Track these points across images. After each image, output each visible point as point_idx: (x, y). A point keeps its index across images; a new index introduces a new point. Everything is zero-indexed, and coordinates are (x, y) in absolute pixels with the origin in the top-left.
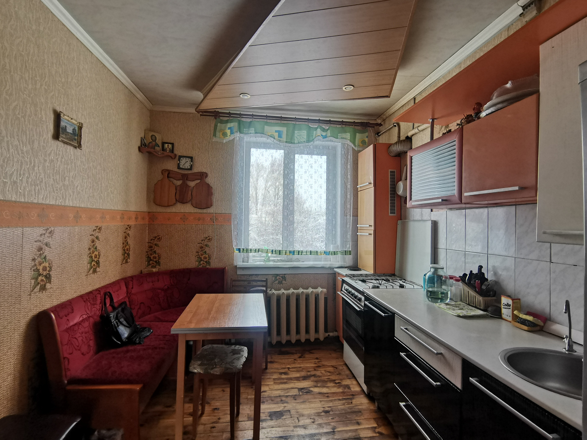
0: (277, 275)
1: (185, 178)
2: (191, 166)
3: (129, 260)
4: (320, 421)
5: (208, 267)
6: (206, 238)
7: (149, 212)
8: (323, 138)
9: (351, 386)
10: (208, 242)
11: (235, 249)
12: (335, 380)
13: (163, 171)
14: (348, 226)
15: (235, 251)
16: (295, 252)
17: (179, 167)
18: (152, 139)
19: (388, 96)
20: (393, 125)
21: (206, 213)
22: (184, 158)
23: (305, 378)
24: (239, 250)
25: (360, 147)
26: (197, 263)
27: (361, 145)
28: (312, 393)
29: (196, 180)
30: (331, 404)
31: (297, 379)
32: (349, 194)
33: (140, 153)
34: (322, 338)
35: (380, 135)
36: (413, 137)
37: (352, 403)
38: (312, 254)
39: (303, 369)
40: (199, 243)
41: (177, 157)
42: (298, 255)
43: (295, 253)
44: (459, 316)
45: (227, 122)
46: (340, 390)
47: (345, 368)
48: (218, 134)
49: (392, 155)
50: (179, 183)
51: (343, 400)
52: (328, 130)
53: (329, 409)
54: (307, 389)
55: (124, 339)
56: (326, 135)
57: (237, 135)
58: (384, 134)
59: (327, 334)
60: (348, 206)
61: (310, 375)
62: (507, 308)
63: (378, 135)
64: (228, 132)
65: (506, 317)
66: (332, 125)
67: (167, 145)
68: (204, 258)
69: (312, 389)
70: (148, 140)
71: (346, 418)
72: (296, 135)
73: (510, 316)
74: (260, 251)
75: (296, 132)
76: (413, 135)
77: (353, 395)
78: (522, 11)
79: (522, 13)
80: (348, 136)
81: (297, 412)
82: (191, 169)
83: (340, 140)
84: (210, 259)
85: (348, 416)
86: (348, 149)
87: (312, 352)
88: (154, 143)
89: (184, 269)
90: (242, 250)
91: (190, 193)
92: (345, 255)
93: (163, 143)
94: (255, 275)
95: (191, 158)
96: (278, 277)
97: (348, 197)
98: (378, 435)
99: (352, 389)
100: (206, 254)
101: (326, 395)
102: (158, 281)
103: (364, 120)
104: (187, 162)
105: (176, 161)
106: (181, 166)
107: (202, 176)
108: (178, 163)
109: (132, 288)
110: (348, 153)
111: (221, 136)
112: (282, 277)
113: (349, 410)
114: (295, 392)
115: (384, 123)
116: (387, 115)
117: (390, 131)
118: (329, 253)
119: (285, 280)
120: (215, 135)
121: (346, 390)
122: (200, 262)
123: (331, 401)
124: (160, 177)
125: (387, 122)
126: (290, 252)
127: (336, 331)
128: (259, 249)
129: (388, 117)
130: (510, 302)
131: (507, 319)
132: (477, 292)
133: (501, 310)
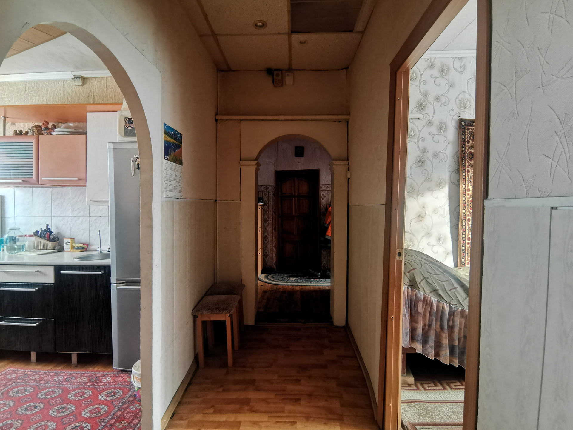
44: (40, 254)
62: (68, 244)
65: (67, 249)
73: (69, 248)
78: (73, 78)
130: (69, 240)
131: (68, 251)
132: (47, 240)
133: (64, 247)
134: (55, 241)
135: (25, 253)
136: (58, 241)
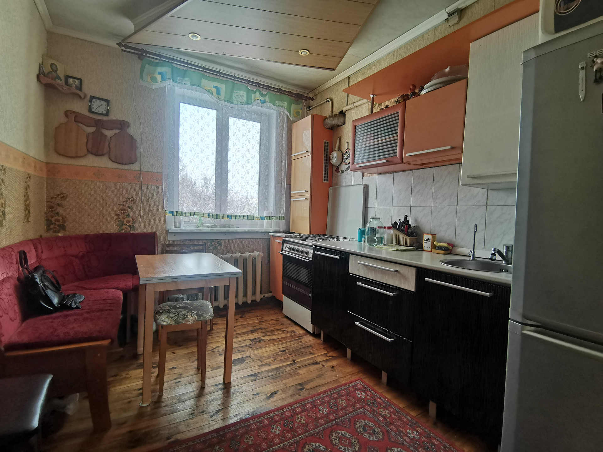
0: (213, 240)
1: (98, 124)
2: (108, 111)
3: (30, 219)
4: (279, 358)
5: (132, 232)
6: (129, 199)
7: (47, 163)
8: (262, 103)
9: (296, 331)
10: (132, 203)
11: (167, 212)
12: (280, 329)
13: (67, 114)
14: (282, 192)
15: (168, 214)
16: (232, 216)
17: (90, 111)
18: (52, 69)
19: (333, 69)
20: (326, 100)
21: (129, 170)
22: (98, 100)
23: (253, 332)
24: (172, 213)
25: (295, 118)
26: (118, 228)
27: (296, 115)
28: (264, 341)
29: (113, 129)
30: (284, 346)
31: (246, 333)
32: (284, 162)
33: (39, 82)
34: (258, 300)
35: (311, 109)
36: (347, 112)
37: (301, 341)
38: (249, 218)
39: (248, 325)
40: (119, 204)
41: (88, 98)
42: (236, 219)
43: (232, 218)
44: (398, 250)
45: (157, 65)
46: (288, 335)
47: (286, 319)
48: (144, 76)
49: (327, 127)
50: (91, 130)
51: (293, 341)
52: (266, 95)
53: (284, 349)
54: (258, 339)
55: (56, 304)
56: (265, 100)
57: (168, 83)
58: (315, 108)
59: (262, 296)
60: (283, 174)
61: (256, 328)
62: (428, 242)
63: (309, 108)
64: (159, 77)
65: (427, 248)
66: (270, 91)
67: (72, 80)
68: (126, 221)
69: (263, 338)
70: (47, 69)
71: (300, 353)
72: (235, 95)
73: (429, 247)
74: (196, 215)
75: (235, 91)
76: (346, 111)
77: (300, 337)
78: (447, 17)
79: (448, 19)
80: (285, 104)
81: (257, 356)
82: (107, 114)
83: (278, 108)
84: (135, 223)
85: (302, 351)
86: (284, 118)
87: (251, 311)
88: (54, 73)
89: (102, 234)
90: (175, 213)
91: (107, 144)
92: (280, 220)
93: (67, 77)
94: (189, 241)
95: (108, 101)
96: (213, 243)
97: (283, 164)
98: (330, 358)
99: (298, 333)
100: (129, 217)
101: (278, 340)
102: (71, 246)
103: (299, 91)
104: (102, 105)
105: (86, 102)
106: (93, 110)
107: (122, 125)
108: (90, 105)
109: (42, 252)
110: (283, 122)
111: (149, 80)
112: (217, 242)
113: (301, 347)
114: (249, 343)
115: (316, 98)
116: (320, 90)
117: (322, 106)
118: (265, 218)
119: (221, 246)
120: (141, 77)
121: (293, 334)
122: (121, 226)
123: (283, 343)
124: (63, 120)
125: (319, 97)
126: (228, 216)
127: (271, 292)
128: (194, 213)
129: (320, 93)
130: (430, 237)
131: (427, 250)
132: (405, 234)
133: (423, 245)
134: (413, 236)
135: (384, 246)
136: (416, 237)
